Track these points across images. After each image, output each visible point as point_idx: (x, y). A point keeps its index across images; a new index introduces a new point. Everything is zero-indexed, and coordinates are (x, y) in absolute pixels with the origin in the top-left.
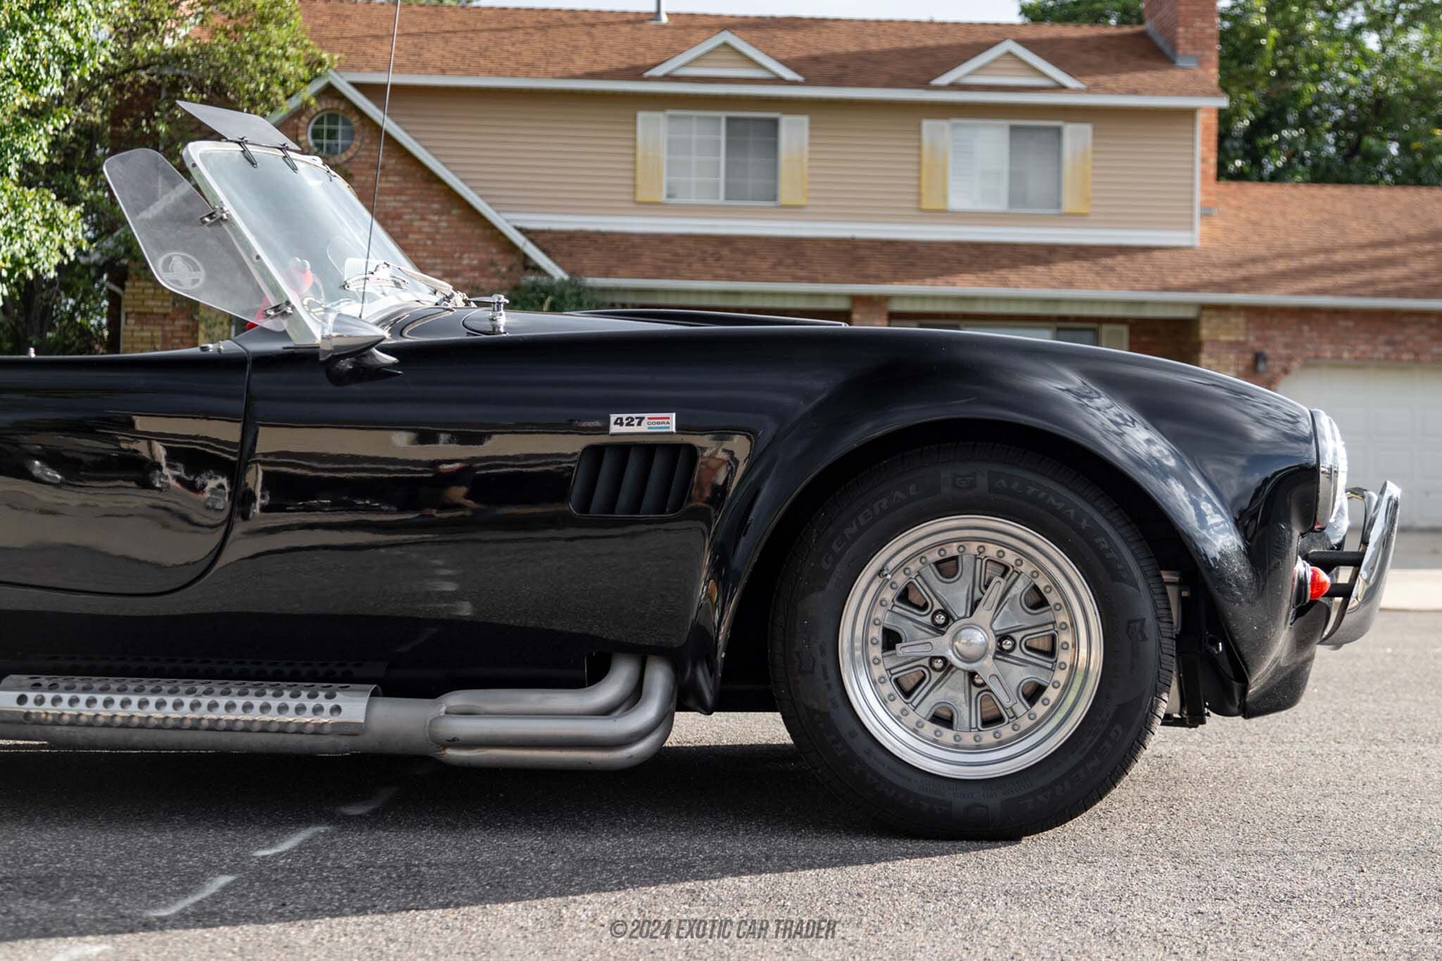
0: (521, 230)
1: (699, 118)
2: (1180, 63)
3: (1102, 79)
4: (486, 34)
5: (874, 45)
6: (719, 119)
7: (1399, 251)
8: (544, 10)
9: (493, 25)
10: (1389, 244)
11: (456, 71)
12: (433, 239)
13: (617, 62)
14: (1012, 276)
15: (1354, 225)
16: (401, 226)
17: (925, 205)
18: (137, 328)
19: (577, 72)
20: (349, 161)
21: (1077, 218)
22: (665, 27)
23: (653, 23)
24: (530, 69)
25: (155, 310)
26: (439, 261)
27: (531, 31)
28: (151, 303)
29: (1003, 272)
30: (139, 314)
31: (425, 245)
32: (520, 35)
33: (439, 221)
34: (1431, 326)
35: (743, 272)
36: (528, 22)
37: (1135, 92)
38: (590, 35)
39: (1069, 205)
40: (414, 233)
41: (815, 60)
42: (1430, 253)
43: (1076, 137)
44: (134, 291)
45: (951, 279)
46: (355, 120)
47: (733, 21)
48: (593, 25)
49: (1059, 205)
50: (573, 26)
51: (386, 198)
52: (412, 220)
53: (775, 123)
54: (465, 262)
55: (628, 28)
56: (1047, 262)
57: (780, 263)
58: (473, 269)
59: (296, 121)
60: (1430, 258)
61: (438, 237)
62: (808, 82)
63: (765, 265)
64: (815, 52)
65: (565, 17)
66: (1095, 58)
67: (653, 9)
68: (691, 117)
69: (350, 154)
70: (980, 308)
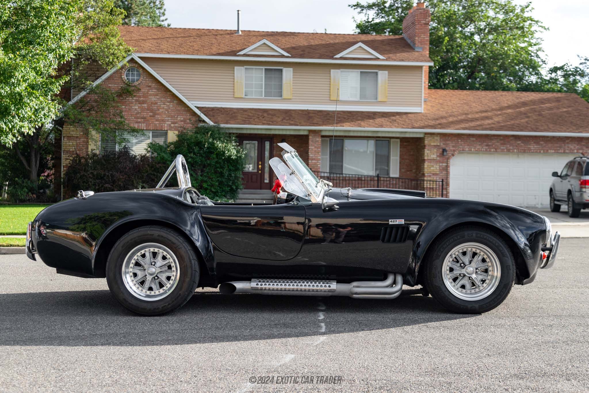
0: (198, 108)
1: (256, 69)
2: (416, 50)
3: (391, 55)
4: (180, 38)
5: (313, 43)
6: (263, 69)
7: (490, 114)
8: (199, 29)
9: (182, 35)
10: (486, 111)
11: (173, 53)
12: (168, 111)
13: (227, 49)
14: (362, 123)
15: (474, 104)
16: (157, 107)
17: (332, 99)
18: (68, 141)
19: (215, 53)
20: (139, 84)
21: (383, 103)
22: (240, 36)
23: (237, 34)
24: (198, 52)
25: (74, 135)
26: (170, 118)
27: (195, 37)
28: (73, 133)
29: (359, 122)
30: (68, 136)
31: (165, 113)
32: (192, 39)
33: (170, 105)
34: (501, 140)
35: (272, 122)
36: (194, 34)
37: (402, 60)
38: (215, 38)
39: (379, 99)
40: (161, 109)
41: (293, 48)
42: (500, 114)
43: (383, 75)
44: (66, 129)
45: (342, 124)
46: (141, 70)
47: (264, 33)
48: (216, 35)
49: (377, 99)
50: (209, 35)
51: (151, 97)
52: (161, 105)
53: (281, 71)
54: (179, 119)
55: (228, 36)
56: (373, 118)
57: (284, 119)
58: (181, 121)
59: (121, 71)
60: (500, 116)
61: (169, 110)
62: (292, 57)
63: (279, 120)
64: (294, 46)
65: (206, 32)
66: (388, 48)
67: (236, 29)
68: (253, 68)
69: (139, 82)
70: (352, 134)
